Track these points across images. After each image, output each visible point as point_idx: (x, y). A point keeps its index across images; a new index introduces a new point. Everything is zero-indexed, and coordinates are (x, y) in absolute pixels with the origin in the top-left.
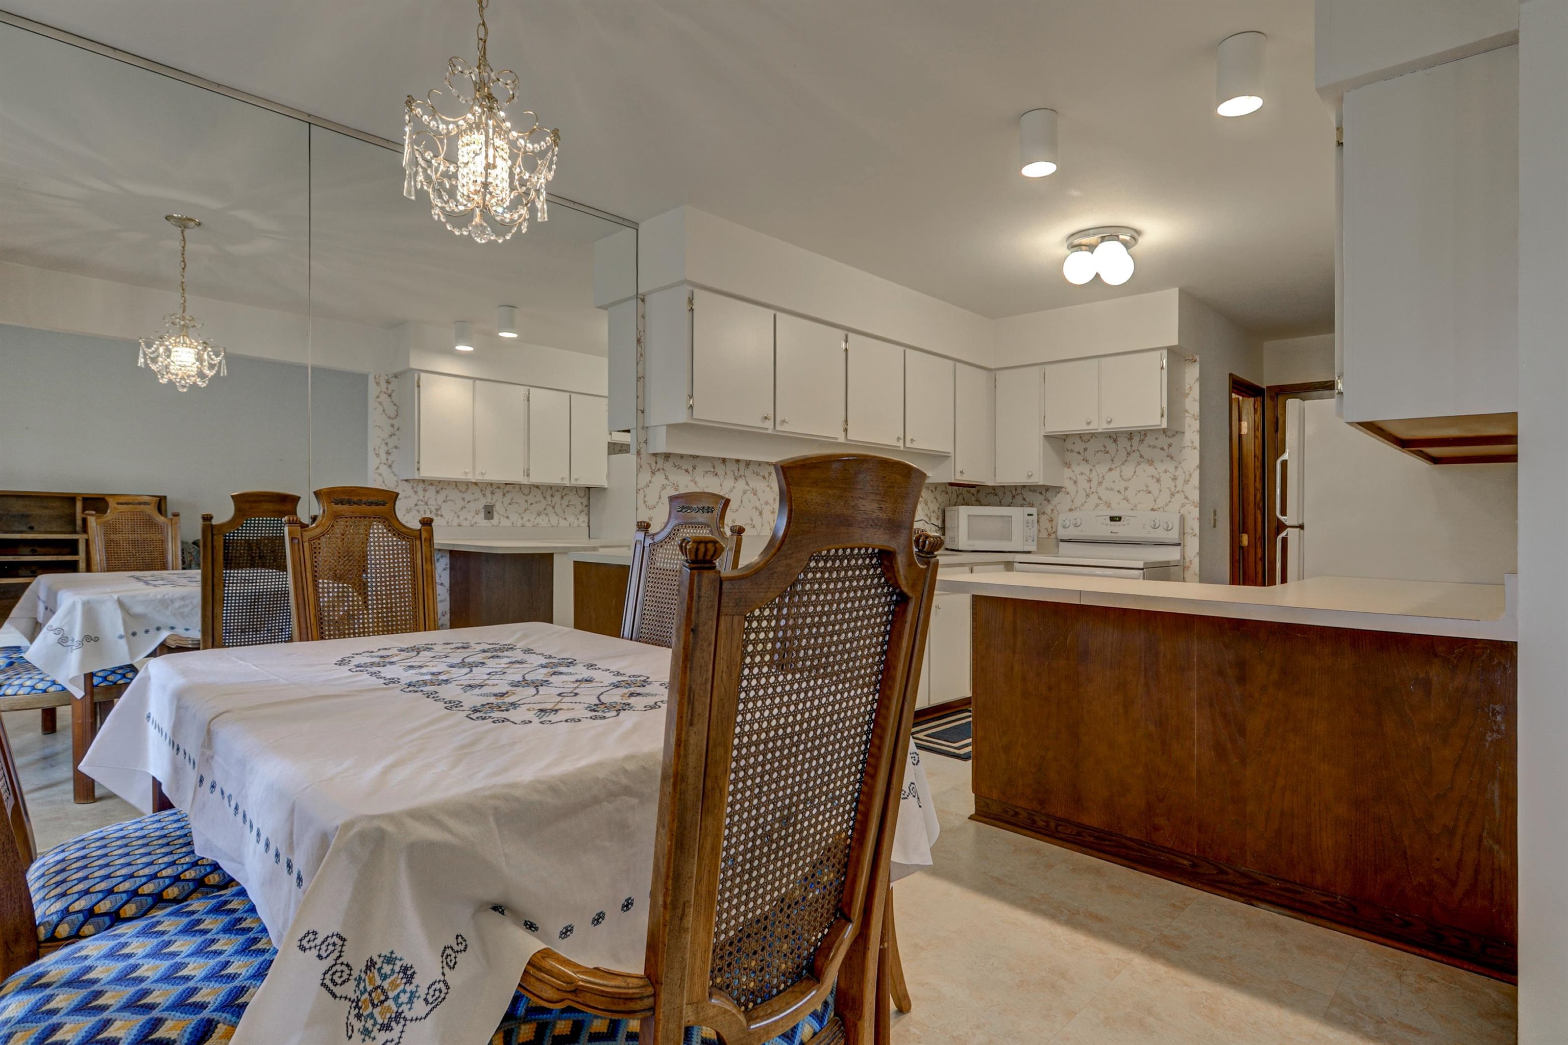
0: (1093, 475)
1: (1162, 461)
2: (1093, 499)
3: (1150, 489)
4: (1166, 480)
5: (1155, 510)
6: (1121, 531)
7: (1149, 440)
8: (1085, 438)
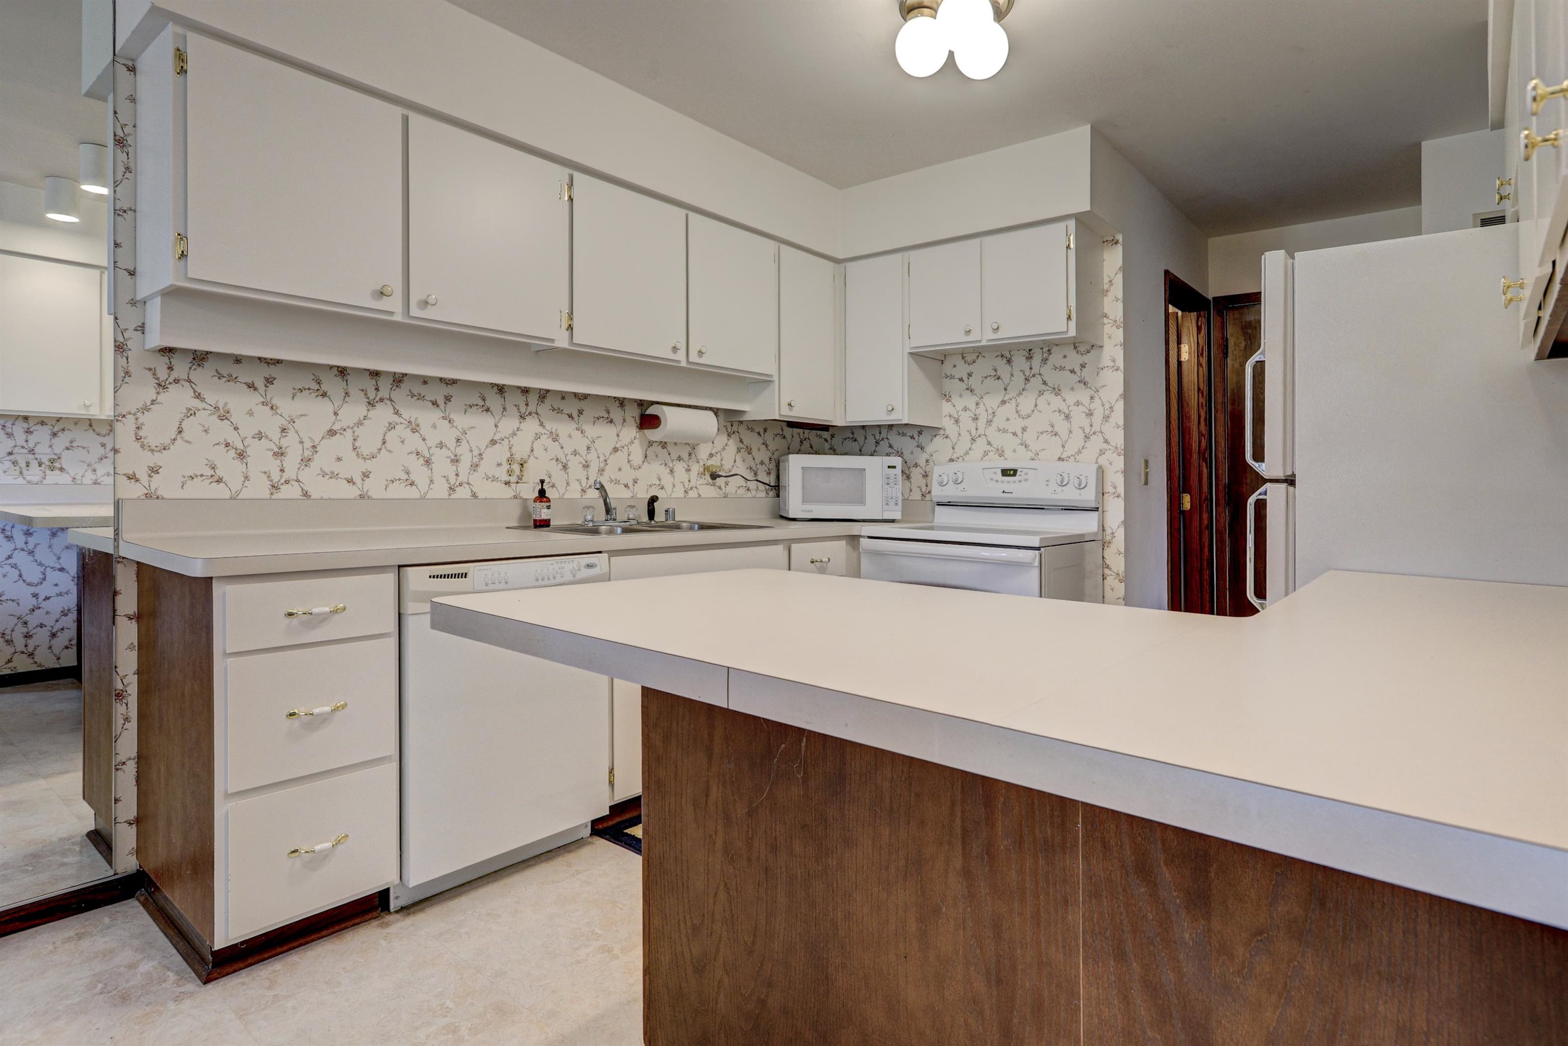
0: (981, 410)
1: (1072, 389)
2: (981, 444)
3: (1056, 429)
4: (1078, 414)
5: (1063, 460)
6: (1018, 490)
7: (1056, 358)
8: (969, 358)
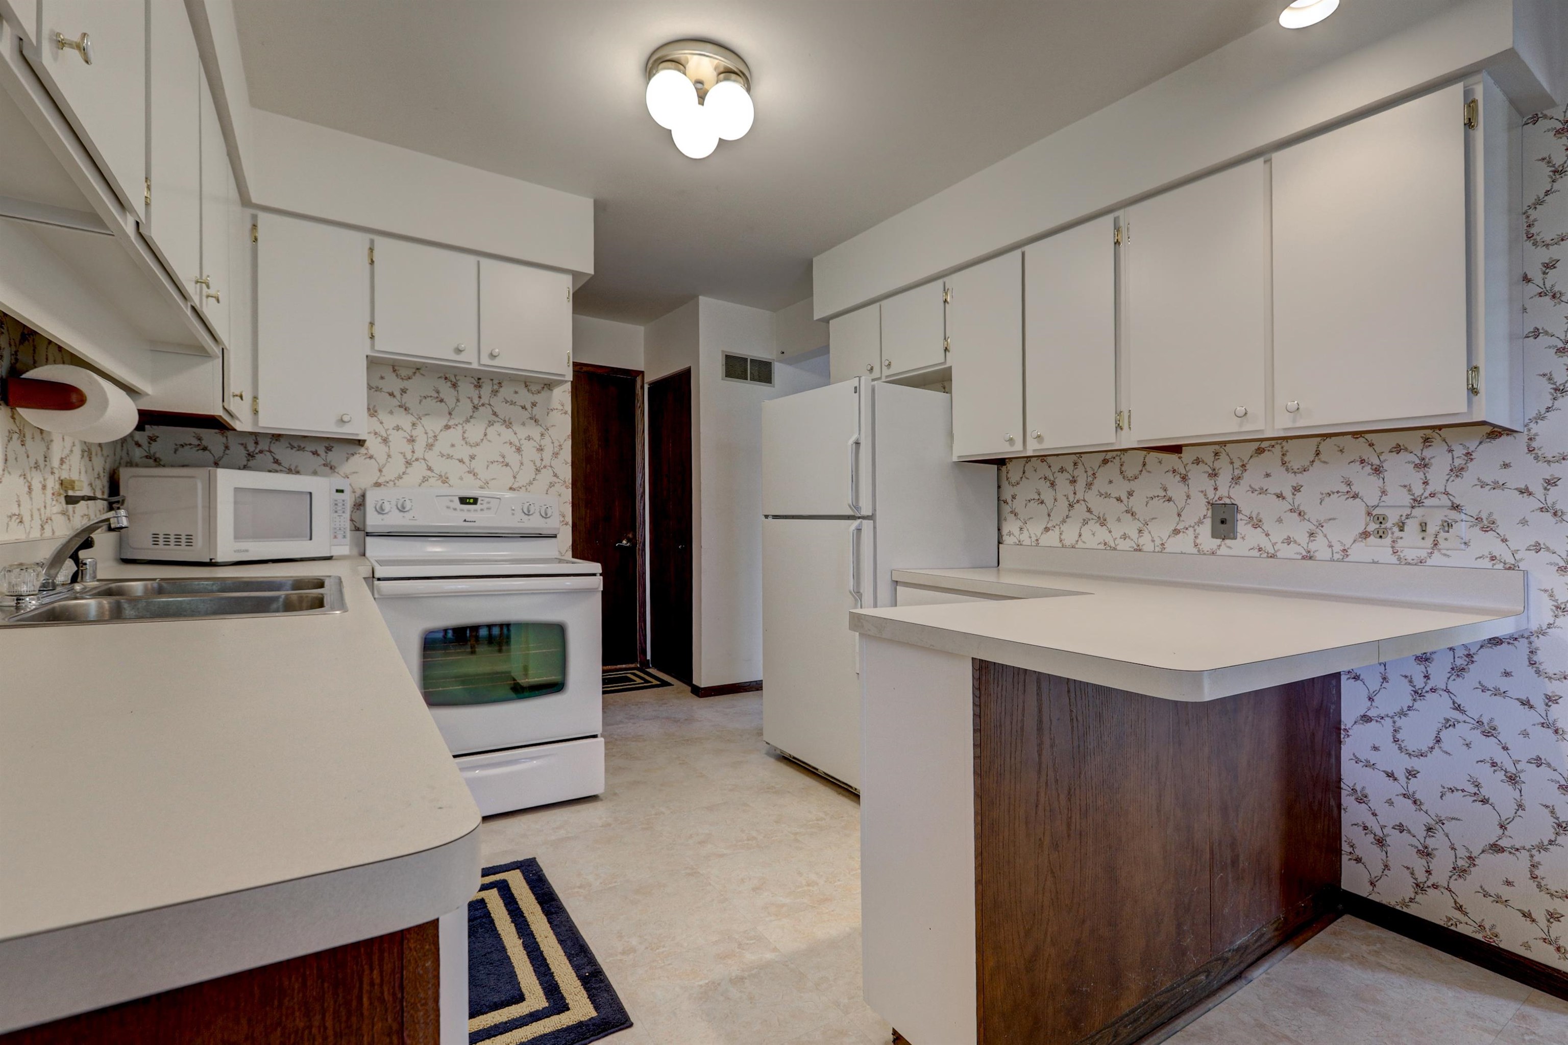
0: (418, 432)
1: (523, 424)
2: (418, 470)
3: (507, 460)
4: (529, 449)
5: (514, 490)
6: (480, 518)
7: (506, 391)
8: (404, 372)
